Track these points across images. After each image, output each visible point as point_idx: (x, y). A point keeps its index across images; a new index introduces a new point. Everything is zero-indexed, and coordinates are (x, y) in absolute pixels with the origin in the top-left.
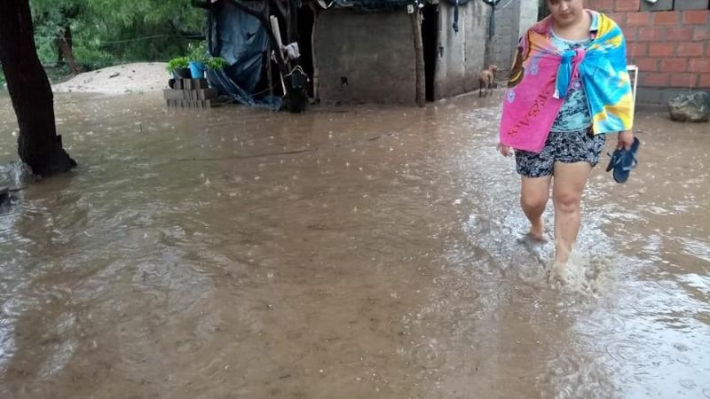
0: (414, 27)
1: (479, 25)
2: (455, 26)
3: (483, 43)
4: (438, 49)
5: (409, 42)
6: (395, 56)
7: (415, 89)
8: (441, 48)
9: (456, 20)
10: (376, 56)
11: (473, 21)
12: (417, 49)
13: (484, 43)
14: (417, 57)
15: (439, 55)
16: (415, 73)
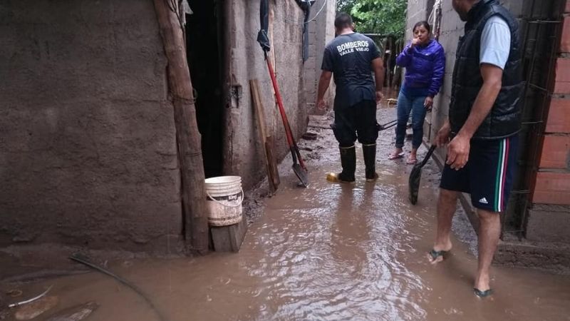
0: (164, 35)
1: (291, 39)
2: (262, 39)
3: (296, 71)
4: (231, 90)
5: (150, 73)
6: (111, 113)
7: (178, 205)
8: (237, 88)
9: (264, 24)
10: (51, 113)
11: (285, 33)
12: (175, 99)
13: (298, 71)
14: (179, 119)
15: (233, 104)
16: (174, 163)
